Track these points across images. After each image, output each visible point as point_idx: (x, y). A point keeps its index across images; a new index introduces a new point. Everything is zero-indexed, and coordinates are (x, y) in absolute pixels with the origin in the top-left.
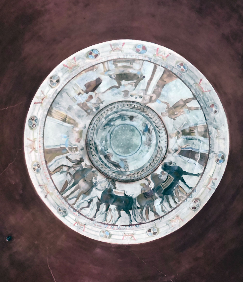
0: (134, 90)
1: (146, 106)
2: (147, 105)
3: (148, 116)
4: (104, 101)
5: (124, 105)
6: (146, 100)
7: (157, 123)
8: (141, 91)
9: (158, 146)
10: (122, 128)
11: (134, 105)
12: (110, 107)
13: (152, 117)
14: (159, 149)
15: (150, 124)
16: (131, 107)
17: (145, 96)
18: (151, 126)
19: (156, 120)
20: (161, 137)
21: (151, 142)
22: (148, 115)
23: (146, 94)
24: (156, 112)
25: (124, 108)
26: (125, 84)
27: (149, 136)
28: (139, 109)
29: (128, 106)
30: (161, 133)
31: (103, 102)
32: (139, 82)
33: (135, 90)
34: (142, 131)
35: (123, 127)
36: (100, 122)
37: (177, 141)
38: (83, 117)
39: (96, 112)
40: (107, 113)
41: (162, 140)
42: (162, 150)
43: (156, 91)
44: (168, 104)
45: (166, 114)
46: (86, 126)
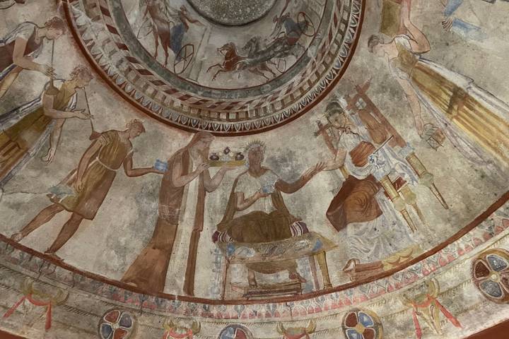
0: (236, 181)
1: (196, 132)
2: (193, 135)
3: (183, 93)
4: (316, 134)
5: (258, 116)
6: (199, 151)
7: (147, 86)
8: (217, 181)
9: (112, 14)
10: (252, 10)
11: (229, 120)
12: (295, 106)
13: (170, 97)
14: (101, 8)
15: (170, 67)
16: (236, 109)
17: (202, 169)
18: (166, 63)
19: (153, 96)
20: (117, 49)
21: (145, 7)
22: (182, 99)
23: (202, 175)
24: (161, 125)
25: (257, 100)
26: (262, 200)
27: (163, 21)
28: (214, 107)
29: (247, 112)
30: (121, 61)
31: (317, 128)
33: (233, 181)
34: (189, 24)
36: (320, 47)
37: (49, 79)
38: (383, 87)
39: (337, 94)
40: (302, 81)
41: (108, 41)
42: (88, 14)
43: (175, 202)
44: (130, 173)
45: (127, 135)
46: (369, 45)
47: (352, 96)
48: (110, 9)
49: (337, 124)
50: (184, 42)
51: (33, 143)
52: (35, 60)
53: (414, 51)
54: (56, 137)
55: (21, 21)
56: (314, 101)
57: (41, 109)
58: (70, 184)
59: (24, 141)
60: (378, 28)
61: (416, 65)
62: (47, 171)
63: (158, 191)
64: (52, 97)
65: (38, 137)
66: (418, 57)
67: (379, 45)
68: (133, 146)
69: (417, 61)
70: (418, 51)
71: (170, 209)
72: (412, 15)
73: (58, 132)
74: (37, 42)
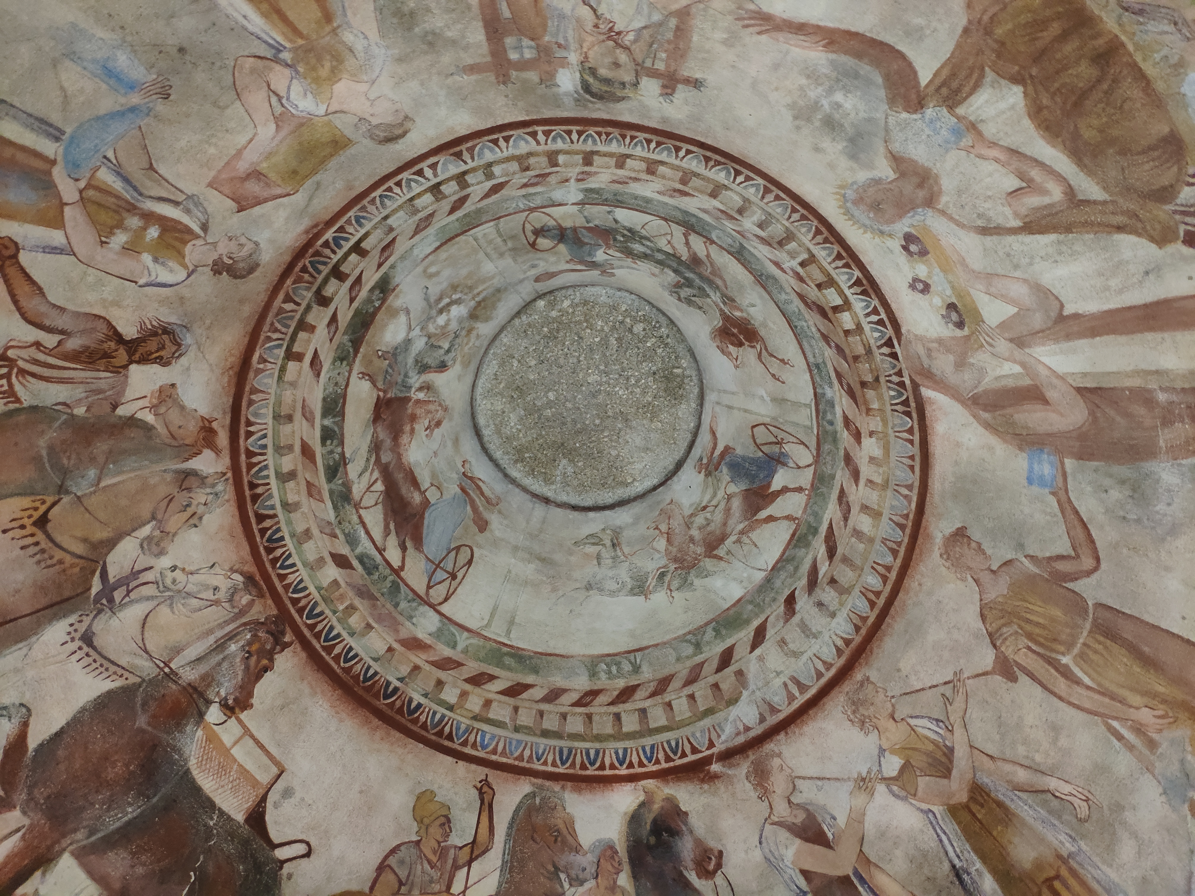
0: (985, 231)
1: (916, 386)
2: (927, 393)
3: (845, 436)
4: (697, 84)
5: (790, 237)
6: (961, 364)
7: (857, 533)
8: (1019, 291)
9: (729, 643)
11: (847, 305)
12: (693, 164)
13: (866, 471)
14: (719, 670)
15: (806, 478)
16: (813, 293)
17: (1003, 346)
18: (800, 490)
19: (877, 515)
20: (796, 619)
21: (708, 563)
22: (858, 436)
23: (1020, 342)
24: (936, 485)
25: (762, 252)
26: (989, 130)
27: (728, 511)
28: (840, 350)
29: (802, 264)
30: (820, 604)
31: (682, 92)
32: (1120, 229)
33: (990, 241)
34: (720, 448)
35: (645, 319)
36: (539, 189)
37: (881, 788)
38: (431, 44)
39: (568, 102)
40: (636, 179)
41: (783, 642)
42: (733, 701)
43: (1140, 410)
44: (1088, 563)
45: (986, 578)
46: (405, 133)
47: (533, 76)
48: (720, 647)
49: (623, 57)
50: (752, 452)
51: (1042, 840)
52: (842, 821)
53: (287, 72)
54: (1022, 775)
55: (757, 855)
56: (641, 136)
57: (953, 811)
58: (1152, 745)
59: (1039, 865)
60: (352, 151)
61: (301, 42)
62: (1118, 808)
63: (1123, 470)
64: (923, 782)
65: (1024, 823)
66: (286, 56)
67: (375, 121)
68: (1009, 557)
69: (295, 50)
70: (278, 68)
71: (1167, 422)
72: (242, 140)
73: (1008, 768)
74: (800, 818)
